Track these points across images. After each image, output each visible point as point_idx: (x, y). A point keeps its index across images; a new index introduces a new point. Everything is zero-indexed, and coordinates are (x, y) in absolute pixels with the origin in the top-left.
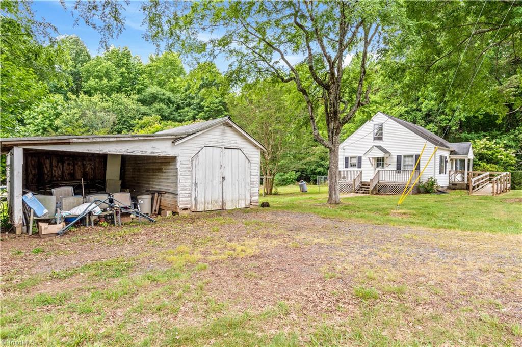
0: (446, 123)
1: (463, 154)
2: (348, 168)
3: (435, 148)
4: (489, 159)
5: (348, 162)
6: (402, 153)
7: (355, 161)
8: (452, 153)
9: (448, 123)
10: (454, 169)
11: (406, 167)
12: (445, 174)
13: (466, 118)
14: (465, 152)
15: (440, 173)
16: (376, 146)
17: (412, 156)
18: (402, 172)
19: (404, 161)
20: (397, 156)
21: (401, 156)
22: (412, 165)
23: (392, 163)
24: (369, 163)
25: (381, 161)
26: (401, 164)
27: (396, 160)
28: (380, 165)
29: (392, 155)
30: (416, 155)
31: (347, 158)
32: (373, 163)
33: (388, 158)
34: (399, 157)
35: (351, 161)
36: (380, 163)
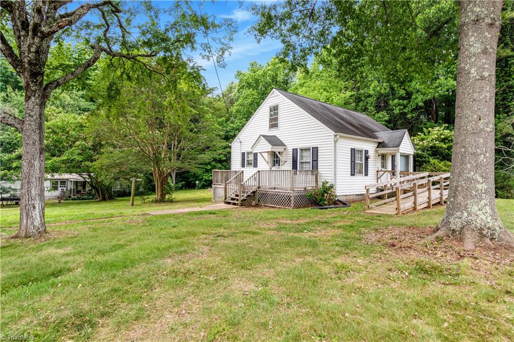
0: (400, 110)
1: (393, 147)
2: (244, 167)
3: (335, 136)
4: (446, 155)
5: (244, 159)
6: (299, 146)
7: (251, 157)
8: (381, 145)
9: (402, 110)
10: (390, 168)
11: (304, 166)
12: (366, 175)
13: (425, 103)
14: (396, 144)
15: (353, 174)
16: (263, 136)
17: (309, 149)
18: (298, 172)
19: (302, 157)
20: (293, 149)
21: (297, 149)
22: (309, 162)
23: (288, 160)
24: (264, 161)
25: (277, 158)
26: (297, 161)
27: (292, 155)
28: (277, 163)
29: (288, 148)
30: (313, 148)
31: (243, 154)
32: (269, 161)
33: (284, 153)
34: (295, 151)
35: (248, 157)
36: (277, 160)
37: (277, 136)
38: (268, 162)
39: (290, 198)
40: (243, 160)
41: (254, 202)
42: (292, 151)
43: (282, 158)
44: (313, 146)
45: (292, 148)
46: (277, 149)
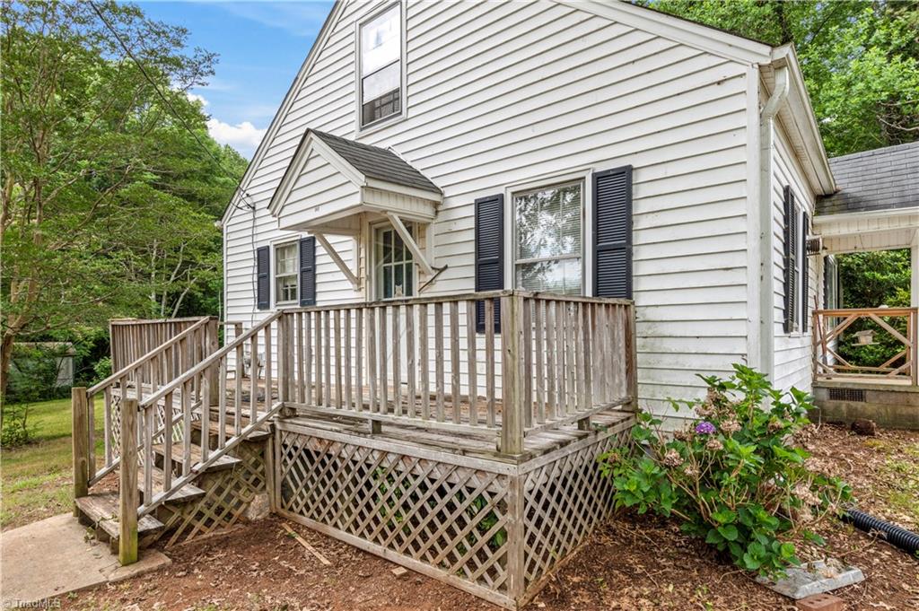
2: (267, 306)
5: (268, 277)
6: (503, 179)
7: (293, 262)
16: (322, 136)
17: (576, 189)
20: (480, 204)
21: (498, 199)
23: (451, 262)
24: (342, 276)
25: (399, 257)
26: (499, 262)
27: (471, 236)
28: (398, 283)
29: (454, 203)
30: (598, 178)
31: (262, 254)
32: (363, 275)
33: (432, 230)
34: (489, 211)
35: (281, 265)
36: (398, 268)
37: (397, 151)
38: (357, 281)
39: (491, 517)
40: (263, 279)
41: (258, 499)
42: (471, 211)
43: (425, 253)
44: (600, 168)
45: (471, 199)
46: (397, 205)
